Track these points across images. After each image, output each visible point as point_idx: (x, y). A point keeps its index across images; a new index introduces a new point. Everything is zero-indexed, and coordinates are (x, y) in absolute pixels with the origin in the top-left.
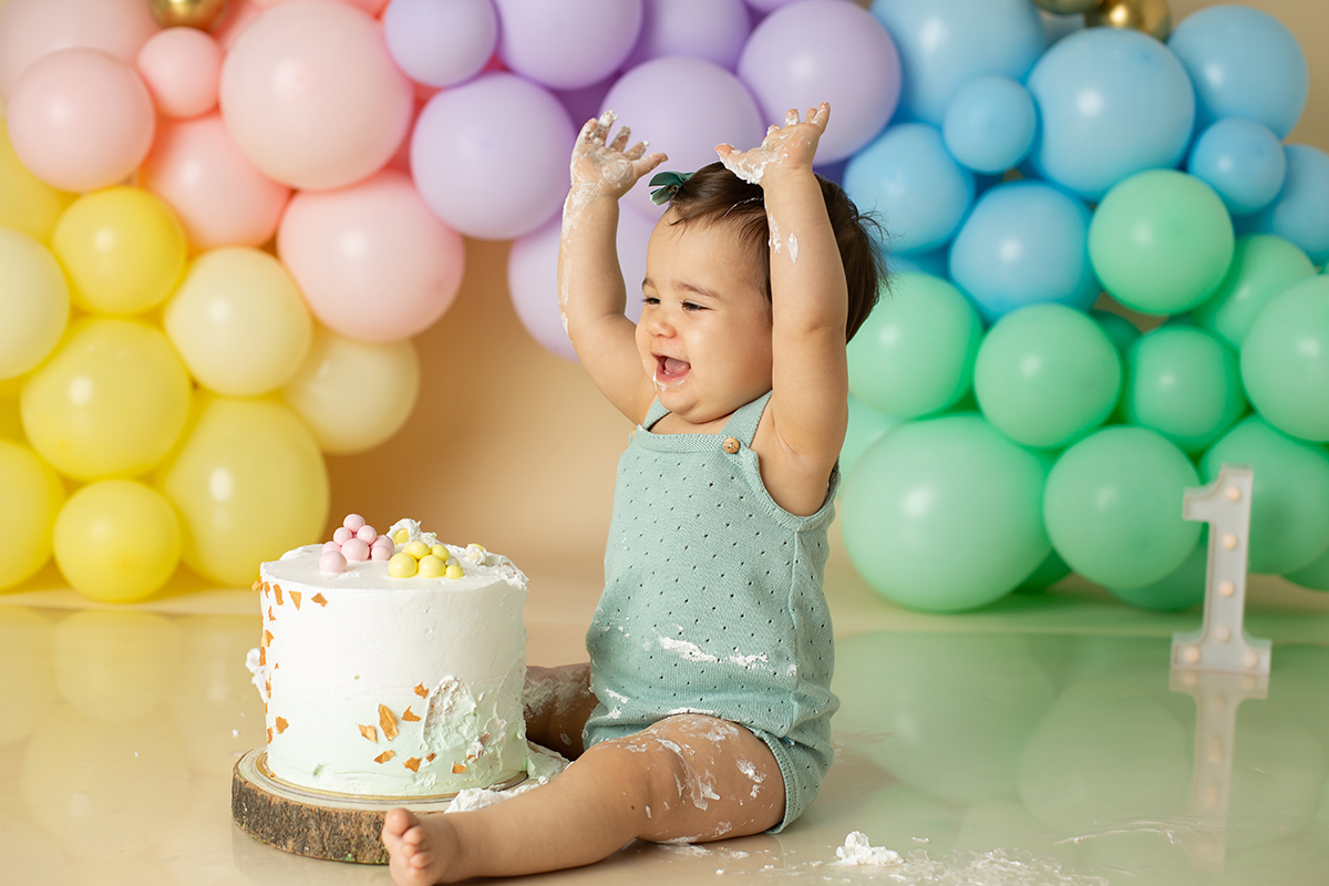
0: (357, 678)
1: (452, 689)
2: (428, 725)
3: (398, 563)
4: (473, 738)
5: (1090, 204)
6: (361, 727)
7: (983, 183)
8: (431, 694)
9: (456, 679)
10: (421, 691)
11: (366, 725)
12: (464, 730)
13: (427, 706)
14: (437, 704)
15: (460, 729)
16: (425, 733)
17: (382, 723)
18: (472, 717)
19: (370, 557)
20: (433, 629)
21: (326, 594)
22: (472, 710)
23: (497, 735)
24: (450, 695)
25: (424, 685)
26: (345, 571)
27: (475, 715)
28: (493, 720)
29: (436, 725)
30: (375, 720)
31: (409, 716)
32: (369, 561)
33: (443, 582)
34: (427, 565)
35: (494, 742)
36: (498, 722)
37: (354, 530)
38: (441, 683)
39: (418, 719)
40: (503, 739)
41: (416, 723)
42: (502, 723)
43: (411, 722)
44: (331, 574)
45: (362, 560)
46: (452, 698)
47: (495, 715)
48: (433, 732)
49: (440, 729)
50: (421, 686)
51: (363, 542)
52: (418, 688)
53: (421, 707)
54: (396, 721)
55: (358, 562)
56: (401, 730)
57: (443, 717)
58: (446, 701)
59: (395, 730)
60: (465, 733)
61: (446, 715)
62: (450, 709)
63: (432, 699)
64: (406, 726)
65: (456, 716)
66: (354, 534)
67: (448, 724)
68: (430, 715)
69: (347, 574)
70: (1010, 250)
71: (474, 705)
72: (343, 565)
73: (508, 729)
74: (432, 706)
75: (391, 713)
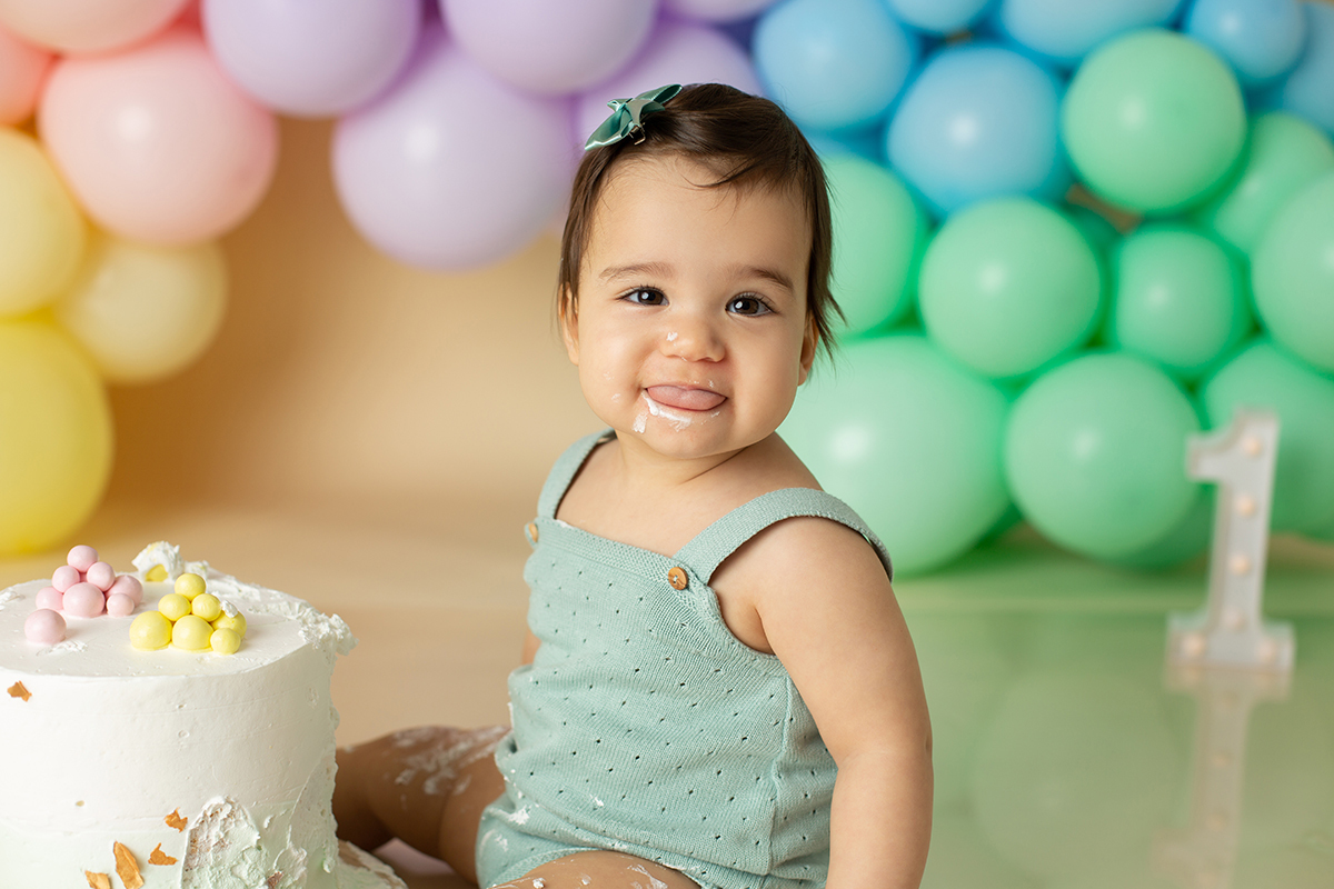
0: (80, 804)
1: (223, 815)
2: (188, 868)
3: (143, 625)
4: (256, 882)
5: (1064, 73)
6: (88, 874)
7: (929, 45)
8: (191, 825)
9: (228, 801)
10: (176, 821)
11: (97, 871)
12: (243, 871)
13: (186, 842)
14: (202, 838)
15: (237, 871)
16: (184, 880)
17: (119, 868)
18: (254, 853)
19: (105, 610)
20: (191, 731)
21: (29, 682)
22: (254, 843)
23: (293, 874)
24: (219, 823)
25: (179, 812)
26: (63, 639)
27: (259, 848)
28: (287, 853)
29: (201, 867)
30: (108, 864)
31: (159, 858)
32: (103, 617)
33: (207, 659)
34: (185, 630)
35: (289, 882)
36: (295, 853)
37: (82, 570)
38: (205, 807)
39: (172, 861)
40: (302, 875)
41: (170, 866)
42: (300, 855)
43: (163, 866)
44: (42, 645)
45: (92, 616)
46: (223, 828)
47: (289, 844)
48: (196, 877)
49: (207, 872)
50: (175, 813)
51: (95, 588)
52: (171, 816)
53: (177, 844)
54: (139, 865)
55: (87, 620)
56: (148, 877)
57: (210, 855)
58: (215, 833)
59: (138, 878)
60: (244, 875)
61: (214, 852)
62: (221, 844)
63: (191, 831)
64: (155, 873)
65: (230, 854)
66: (82, 575)
67: (218, 864)
68: (191, 854)
69: (64, 644)
70: (964, 130)
71: (255, 837)
72: (60, 630)
73: (309, 862)
74: (193, 841)
75: (132, 854)
